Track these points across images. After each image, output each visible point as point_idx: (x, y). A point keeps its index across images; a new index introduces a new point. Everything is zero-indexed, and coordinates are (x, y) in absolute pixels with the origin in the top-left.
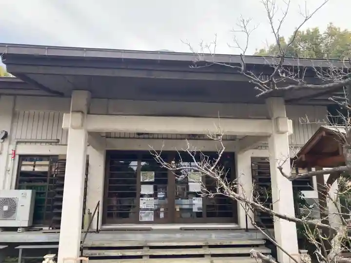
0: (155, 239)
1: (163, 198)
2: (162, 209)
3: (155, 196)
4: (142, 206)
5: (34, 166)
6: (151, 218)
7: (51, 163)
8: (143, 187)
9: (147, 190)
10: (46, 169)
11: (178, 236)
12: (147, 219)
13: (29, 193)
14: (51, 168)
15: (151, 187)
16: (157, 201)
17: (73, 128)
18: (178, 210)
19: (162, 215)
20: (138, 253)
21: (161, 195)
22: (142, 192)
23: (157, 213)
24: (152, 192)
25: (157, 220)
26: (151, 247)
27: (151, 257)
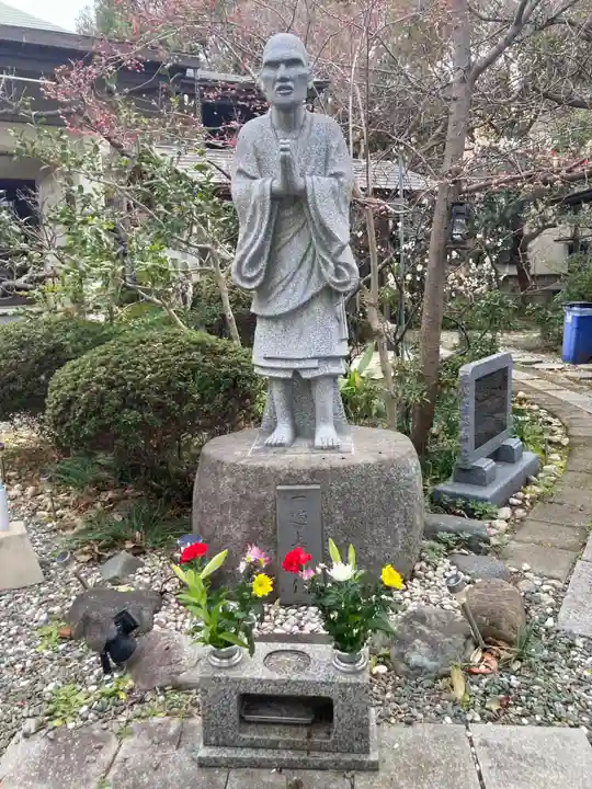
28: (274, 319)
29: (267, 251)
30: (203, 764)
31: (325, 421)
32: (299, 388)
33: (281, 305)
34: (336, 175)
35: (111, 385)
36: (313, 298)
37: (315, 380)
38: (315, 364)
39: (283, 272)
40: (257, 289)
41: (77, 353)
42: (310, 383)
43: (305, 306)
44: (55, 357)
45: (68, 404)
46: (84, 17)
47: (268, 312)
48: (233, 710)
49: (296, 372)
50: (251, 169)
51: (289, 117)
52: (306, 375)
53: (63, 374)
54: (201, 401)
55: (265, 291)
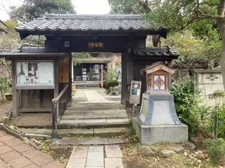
1: (89, 75)
3: (87, 74)
4: (83, 77)
6: (86, 80)
8: (84, 72)
12: (84, 80)
15: (86, 72)
16: (87, 76)
18: (93, 78)
19: (89, 79)
20: (84, 86)
22: (83, 74)
23: (87, 79)
26: (87, 85)
27: (87, 87)
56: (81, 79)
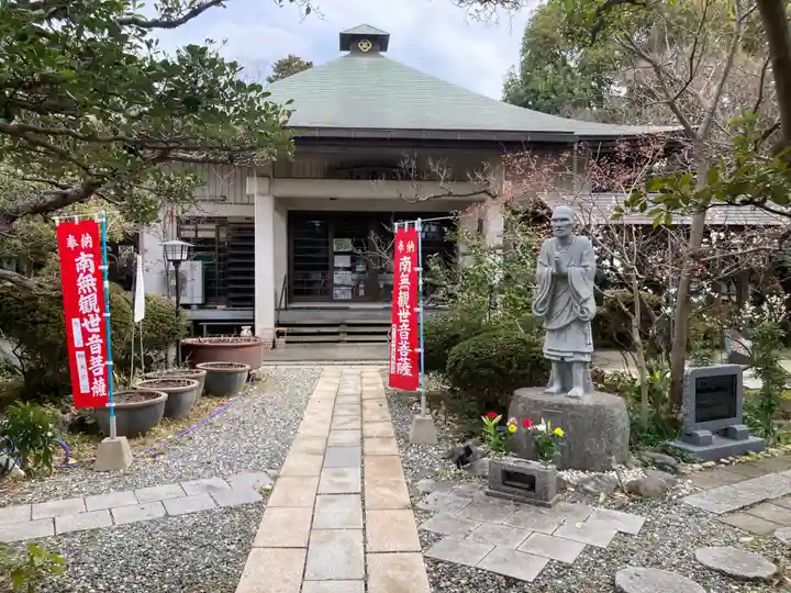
0: (351, 317)
1: (363, 273)
2: (361, 286)
3: (351, 269)
4: (336, 281)
5: (196, 231)
6: (349, 296)
7: (218, 227)
8: (337, 258)
9: (342, 262)
10: (211, 235)
11: (380, 313)
12: (342, 297)
13: (199, 264)
14: (218, 235)
15: (348, 258)
16: (355, 276)
17: (261, 194)
18: (382, 286)
19: (362, 293)
20: (335, 330)
21: (360, 268)
22: (336, 265)
23: (355, 290)
24: (349, 265)
25: (356, 298)
26: (350, 325)
27: (349, 334)
28: (553, 331)
29: (549, 300)
30: (487, 494)
31: (577, 384)
32: (566, 367)
33: (555, 325)
34: (585, 266)
35: (476, 356)
36: (571, 322)
37: (572, 363)
38: (571, 354)
39: (558, 308)
40: (546, 315)
41: (466, 339)
42: (570, 364)
43: (567, 326)
44: (454, 339)
45: (457, 362)
46: (511, 74)
47: (549, 327)
48: (500, 479)
49: (562, 358)
50: (546, 263)
51: (564, 240)
52: (567, 360)
53: (455, 348)
54: (519, 368)
55: (549, 317)
56: (326, 292)
